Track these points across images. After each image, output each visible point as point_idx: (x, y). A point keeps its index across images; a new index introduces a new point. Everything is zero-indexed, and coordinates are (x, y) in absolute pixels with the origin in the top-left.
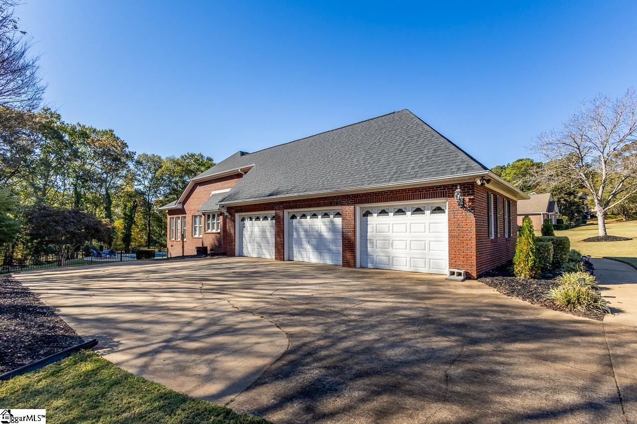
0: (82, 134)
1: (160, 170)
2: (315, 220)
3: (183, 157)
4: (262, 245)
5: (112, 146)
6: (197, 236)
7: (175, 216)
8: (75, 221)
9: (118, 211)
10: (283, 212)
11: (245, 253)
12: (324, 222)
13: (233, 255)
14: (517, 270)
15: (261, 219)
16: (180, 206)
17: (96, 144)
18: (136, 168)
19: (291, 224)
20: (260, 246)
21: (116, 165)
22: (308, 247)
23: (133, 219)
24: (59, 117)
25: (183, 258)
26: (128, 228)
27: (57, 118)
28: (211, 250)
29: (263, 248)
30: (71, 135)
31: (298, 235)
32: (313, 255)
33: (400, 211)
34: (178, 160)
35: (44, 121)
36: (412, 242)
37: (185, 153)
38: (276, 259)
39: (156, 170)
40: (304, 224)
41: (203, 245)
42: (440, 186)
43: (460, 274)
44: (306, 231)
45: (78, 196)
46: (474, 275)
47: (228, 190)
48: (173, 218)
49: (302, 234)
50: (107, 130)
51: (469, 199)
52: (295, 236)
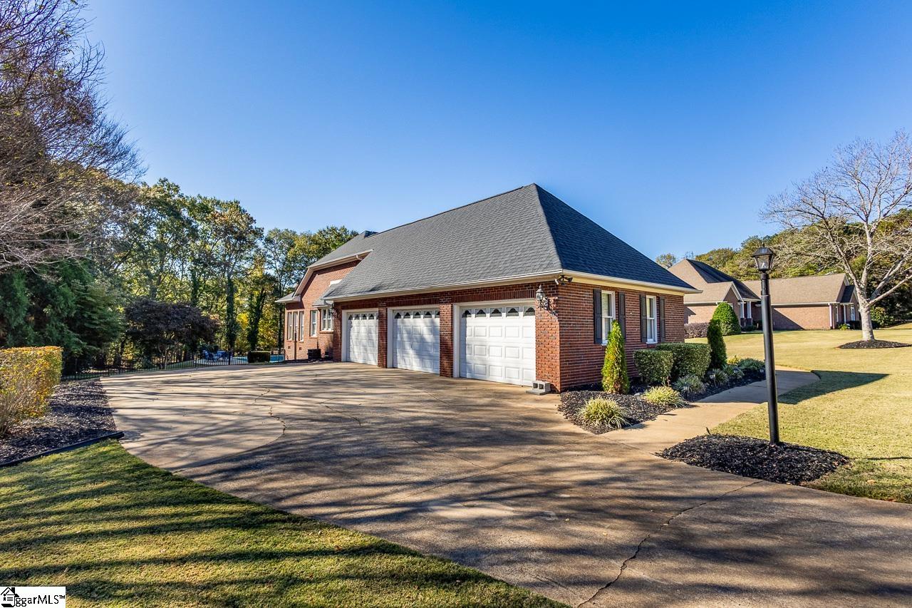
0: (202, 208)
1: (292, 250)
2: (417, 320)
3: (321, 232)
4: (368, 348)
5: (235, 222)
6: (315, 336)
7: (293, 311)
8: (179, 317)
9: (244, 302)
10: (387, 310)
11: (352, 359)
12: (425, 323)
13: (339, 360)
14: (605, 383)
15: (368, 318)
16: (297, 299)
17: (216, 220)
18: (266, 247)
19: (395, 324)
20: (366, 350)
21: (241, 245)
22: (411, 352)
23: (261, 311)
24: (177, 189)
25: (296, 362)
26: (254, 323)
27: (174, 190)
28: (326, 353)
29: (369, 352)
30: (190, 210)
31: (402, 338)
32: (416, 361)
33: (496, 312)
34: (315, 236)
35: (158, 195)
36: (507, 348)
37: (323, 227)
38: (379, 365)
39: (289, 250)
40: (407, 324)
41: (318, 347)
42: (528, 285)
43: (542, 387)
44: (409, 333)
45: (196, 285)
46: (558, 387)
47: (338, 281)
48: (291, 313)
49: (405, 335)
50: (232, 201)
51: (554, 300)
52: (399, 339)
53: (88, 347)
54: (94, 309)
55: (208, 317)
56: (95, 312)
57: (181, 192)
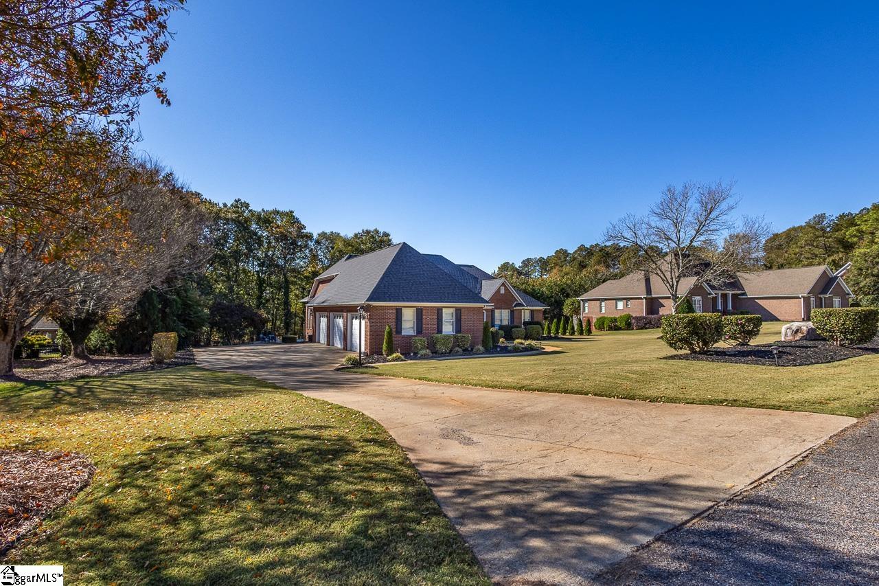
0: (265, 221)
5: (288, 232)
10: (330, 314)
11: (320, 341)
19: (333, 322)
24: (247, 206)
30: (257, 223)
38: (327, 344)
40: (337, 322)
46: (369, 354)
50: (288, 211)
53: (188, 332)
54: (191, 308)
55: (256, 313)
56: (191, 310)
57: (250, 208)
